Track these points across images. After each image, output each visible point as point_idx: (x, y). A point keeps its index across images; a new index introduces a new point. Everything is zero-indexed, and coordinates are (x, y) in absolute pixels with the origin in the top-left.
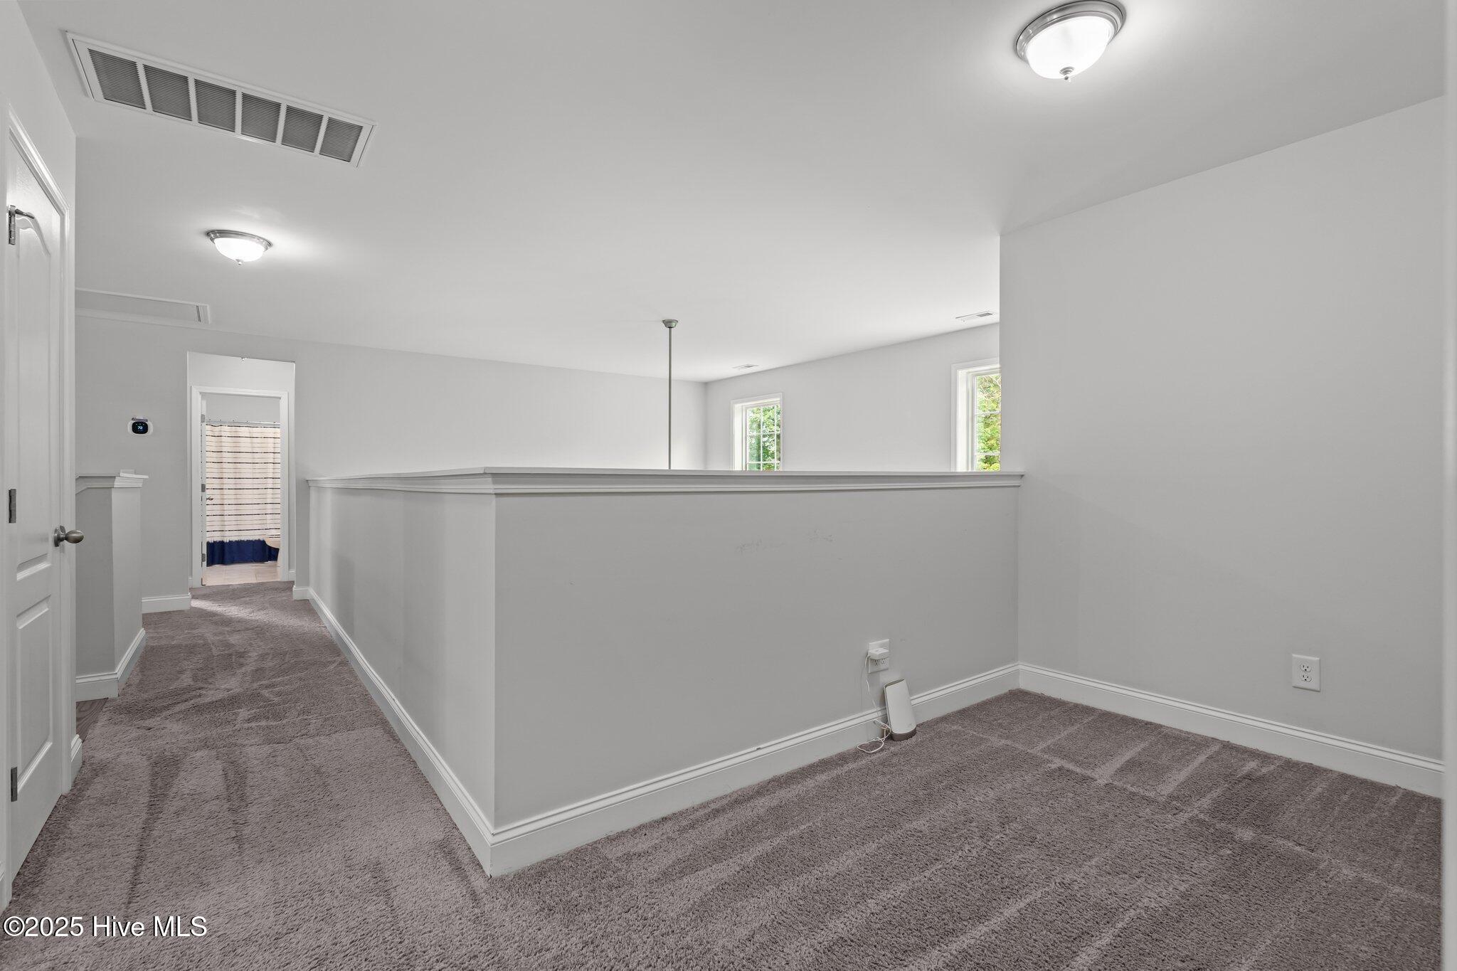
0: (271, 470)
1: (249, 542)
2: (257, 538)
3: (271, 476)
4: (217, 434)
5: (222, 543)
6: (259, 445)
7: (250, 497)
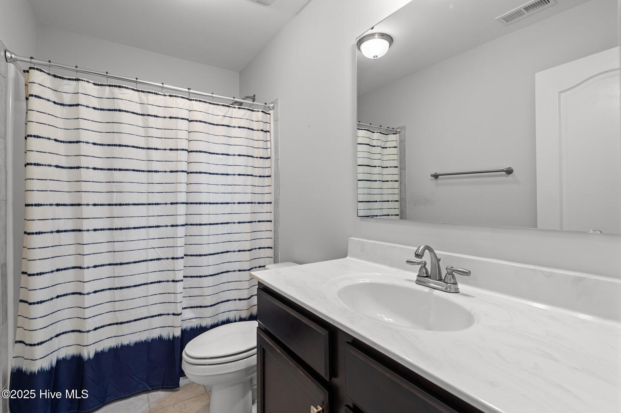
0: (183, 188)
1: (139, 345)
2: (155, 334)
3: (182, 198)
4: (67, 100)
5: (77, 360)
6: (159, 133)
7: (142, 244)
